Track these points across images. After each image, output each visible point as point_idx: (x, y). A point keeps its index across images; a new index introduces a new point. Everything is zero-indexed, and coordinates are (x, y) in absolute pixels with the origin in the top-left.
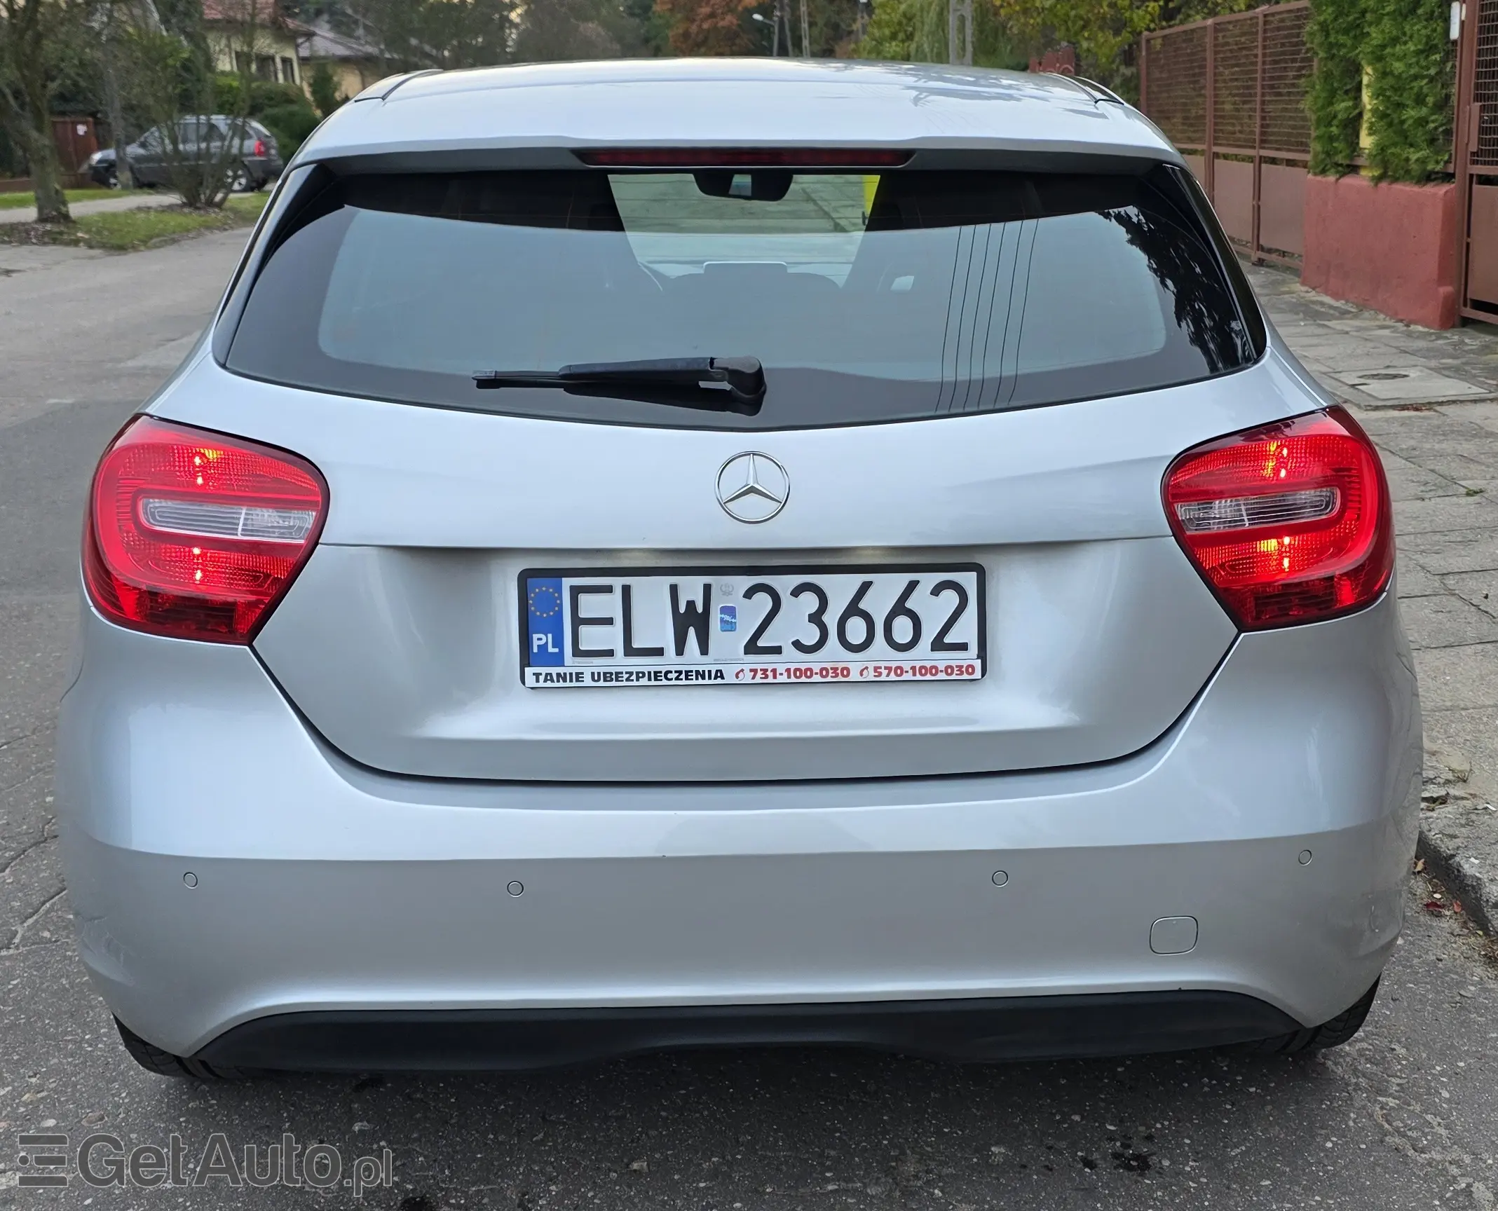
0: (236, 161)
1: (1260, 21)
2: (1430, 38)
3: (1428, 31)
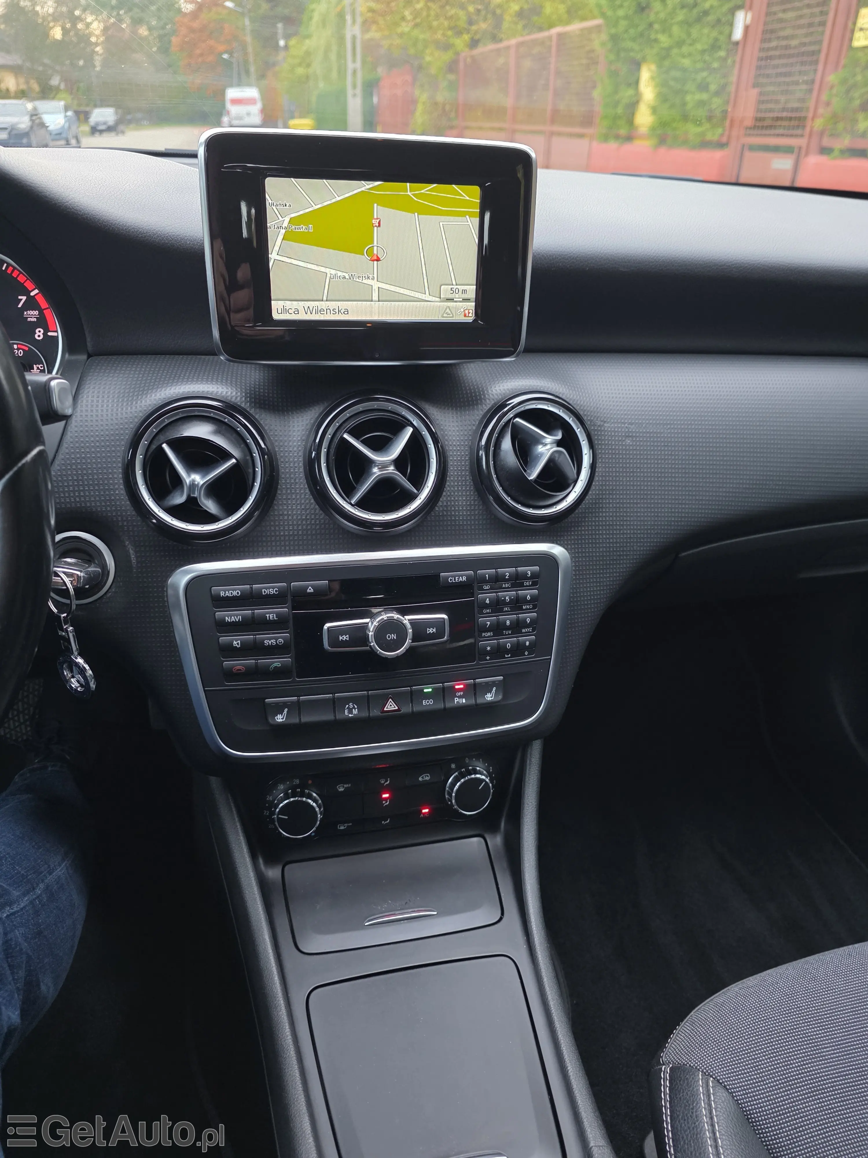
1: (554, 39)
2: (716, 40)
3: (714, 34)
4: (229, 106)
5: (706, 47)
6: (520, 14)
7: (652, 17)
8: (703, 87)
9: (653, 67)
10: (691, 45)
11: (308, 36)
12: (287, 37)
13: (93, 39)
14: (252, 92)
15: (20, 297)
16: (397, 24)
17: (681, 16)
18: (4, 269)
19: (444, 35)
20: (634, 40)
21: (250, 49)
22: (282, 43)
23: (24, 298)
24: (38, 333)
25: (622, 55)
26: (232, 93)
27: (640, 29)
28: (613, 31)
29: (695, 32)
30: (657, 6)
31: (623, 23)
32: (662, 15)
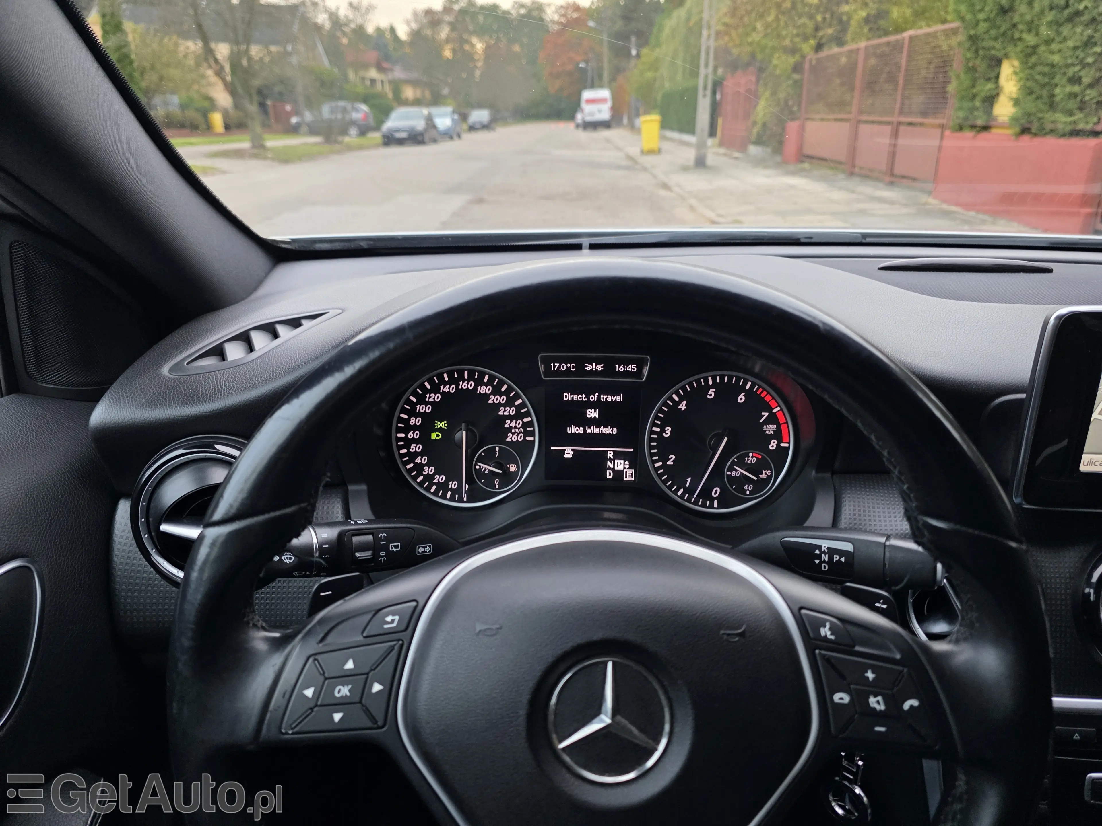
0: (353, 123)
1: (906, 42)
2: (1091, 37)
3: (1089, 32)
4: (584, 105)
5: (1078, 44)
6: (867, 20)
7: (1016, 19)
8: (1075, 80)
9: (1016, 63)
10: (1060, 42)
11: (658, 45)
12: (640, 46)
13: (476, 57)
14: (605, 93)
15: (763, 414)
16: (747, 34)
17: (1050, 16)
18: (755, 390)
19: (791, 41)
20: (995, 39)
21: (606, 60)
22: (634, 52)
23: (766, 414)
24: (772, 444)
25: (981, 53)
26: (587, 94)
27: (1002, 29)
28: (972, 32)
29: (1066, 31)
30: (1023, 8)
31: (983, 26)
32: (1028, 17)
